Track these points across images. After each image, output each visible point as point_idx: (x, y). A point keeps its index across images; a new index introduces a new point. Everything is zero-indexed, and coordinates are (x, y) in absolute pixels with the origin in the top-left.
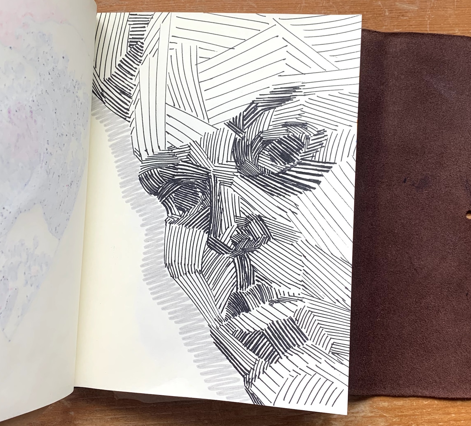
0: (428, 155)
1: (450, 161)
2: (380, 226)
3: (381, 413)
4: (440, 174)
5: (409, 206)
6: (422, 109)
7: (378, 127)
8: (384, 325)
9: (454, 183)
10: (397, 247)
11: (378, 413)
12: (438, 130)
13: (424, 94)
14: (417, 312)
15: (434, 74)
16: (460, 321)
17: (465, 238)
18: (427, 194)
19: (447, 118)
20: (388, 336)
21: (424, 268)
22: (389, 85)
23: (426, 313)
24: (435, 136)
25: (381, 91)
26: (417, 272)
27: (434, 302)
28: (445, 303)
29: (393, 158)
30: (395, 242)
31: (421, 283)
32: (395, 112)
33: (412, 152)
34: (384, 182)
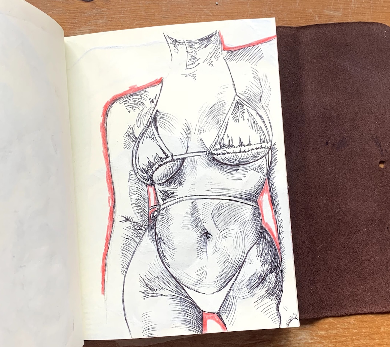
0: (343, 121)
1: (361, 123)
2: (311, 182)
3: (319, 340)
4: (354, 134)
5: (333, 164)
6: (334, 85)
7: (301, 104)
8: (324, 260)
9: (366, 140)
10: (327, 197)
11: (317, 340)
12: (348, 100)
13: (334, 72)
14: (349, 246)
15: (340, 55)
16: (385, 250)
17: (380, 184)
18: (346, 152)
19: (354, 89)
20: (329, 268)
21: (351, 211)
22: (305, 69)
23: (357, 247)
24: (347, 105)
25: (299, 74)
26: (345, 215)
27: (362, 237)
28: (371, 236)
29: (315, 127)
30: (325, 193)
31: (349, 223)
32: (313, 90)
33: (330, 119)
34: (310, 147)
